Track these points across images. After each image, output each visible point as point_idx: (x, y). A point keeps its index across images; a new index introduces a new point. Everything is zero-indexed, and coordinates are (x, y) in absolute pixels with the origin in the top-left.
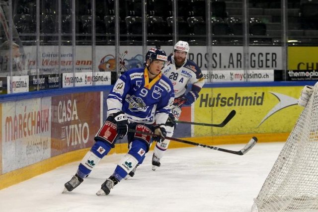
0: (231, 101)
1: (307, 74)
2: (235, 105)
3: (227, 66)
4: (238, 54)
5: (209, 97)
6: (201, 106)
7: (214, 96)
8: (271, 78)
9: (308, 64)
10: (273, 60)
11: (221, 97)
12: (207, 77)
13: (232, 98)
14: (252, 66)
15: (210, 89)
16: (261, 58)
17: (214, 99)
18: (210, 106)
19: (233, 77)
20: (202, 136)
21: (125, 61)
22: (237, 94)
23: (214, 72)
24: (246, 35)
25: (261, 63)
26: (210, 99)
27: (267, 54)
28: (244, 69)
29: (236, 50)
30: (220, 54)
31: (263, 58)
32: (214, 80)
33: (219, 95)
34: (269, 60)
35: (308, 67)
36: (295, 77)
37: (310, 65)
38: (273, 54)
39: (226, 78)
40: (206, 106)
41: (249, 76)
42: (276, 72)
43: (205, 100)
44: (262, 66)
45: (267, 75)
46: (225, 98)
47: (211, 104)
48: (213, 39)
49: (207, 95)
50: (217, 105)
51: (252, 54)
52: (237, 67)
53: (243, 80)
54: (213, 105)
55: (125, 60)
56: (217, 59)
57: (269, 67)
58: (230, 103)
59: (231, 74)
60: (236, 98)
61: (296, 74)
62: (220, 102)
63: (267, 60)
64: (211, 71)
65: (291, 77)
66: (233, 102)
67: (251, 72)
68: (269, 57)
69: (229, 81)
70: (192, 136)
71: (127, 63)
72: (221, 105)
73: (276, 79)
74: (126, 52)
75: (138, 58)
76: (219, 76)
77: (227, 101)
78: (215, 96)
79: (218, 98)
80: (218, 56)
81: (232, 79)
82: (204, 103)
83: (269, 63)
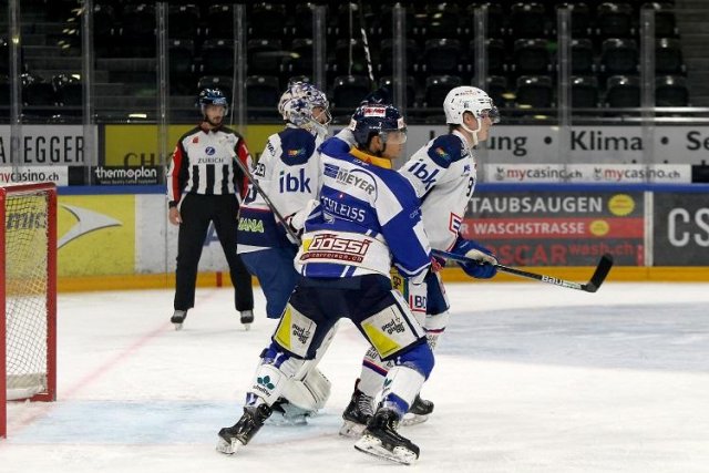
1: (130, 173)
8: (63, 181)
10: (78, 149)
14: (39, 160)
16: (56, 146)
25: (54, 154)
27: (66, 138)
31: (60, 146)
34: (70, 149)
35: (143, 161)
36: (108, 179)
38: (78, 138)
41: (21, 177)
42: (71, 170)
44: (58, 160)
45: (55, 176)
51: (38, 139)
61: (109, 174)
63: (67, 149)
68: (71, 143)
73: (70, 183)
83: (71, 154)
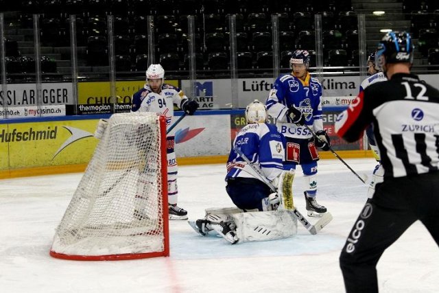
0: (26, 136)
1: (97, 108)
2: (30, 139)
3: (21, 103)
4: (31, 91)
5: (5, 132)
7: (10, 132)
8: (63, 113)
9: (96, 98)
10: (64, 96)
11: (16, 132)
12: (3, 114)
13: (26, 133)
14: (45, 103)
15: (6, 125)
16: (53, 94)
17: (10, 134)
18: (6, 141)
19: (27, 112)
22: (31, 129)
23: (10, 109)
24: (38, 73)
25: (52, 99)
26: (7, 134)
27: (58, 90)
28: (38, 105)
29: (28, 87)
30: (14, 92)
31: (55, 94)
32: (10, 117)
33: (15, 130)
34: (60, 96)
35: (97, 101)
36: (86, 111)
37: (99, 99)
38: (64, 90)
39: (20, 114)
40: (3, 141)
41: (42, 111)
42: (68, 107)
43: (2, 136)
44: (54, 102)
45: (60, 111)
46: (20, 133)
47: (8, 139)
48: (7, 77)
49: (3, 131)
50: (13, 140)
51: (44, 91)
52: (31, 103)
53: (37, 115)
54: (9, 141)
56: (12, 96)
57: (60, 102)
58: (25, 138)
59: (26, 110)
60: (31, 133)
61: (87, 108)
62: (15, 137)
63: (58, 96)
64: (6, 108)
65: (82, 112)
66: (28, 136)
67: (44, 107)
68: (61, 93)
69: (24, 116)
72: (17, 140)
73: (67, 113)
76: (14, 112)
77: (22, 135)
78: (12, 132)
79: (14, 134)
80: (13, 94)
81: (26, 114)
82: (1, 139)
83: (61, 99)
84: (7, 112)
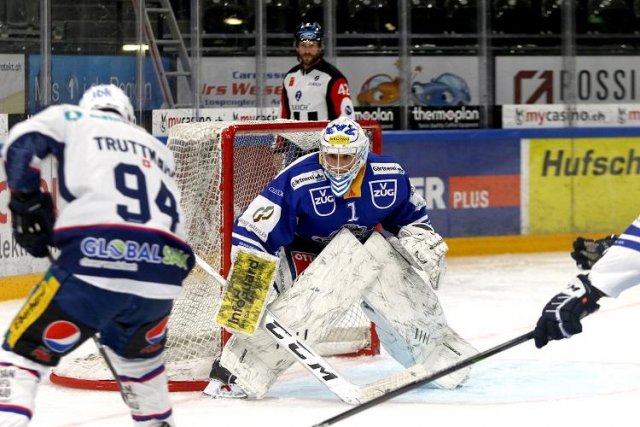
0: (618, 165)
2: (628, 172)
5: (565, 156)
6: (545, 173)
7: (576, 156)
11: (594, 156)
12: (561, 118)
13: (621, 160)
15: (568, 141)
17: (578, 160)
18: (567, 173)
19: (624, 116)
20: (547, 233)
21: (416, 87)
22: (632, 152)
23: (581, 107)
26: (568, 161)
30: (633, 72)
32: (580, 124)
33: (591, 152)
39: (607, 119)
40: (557, 173)
43: (557, 164)
46: (605, 159)
47: (571, 169)
49: (561, 153)
50: (585, 173)
54: (575, 173)
55: (417, 83)
56: (626, 81)
58: (616, 168)
59: (621, 112)
60: (631, 158)
62: (591, 167)
64: (572, 106)
66: (624, 166)
69: (616, 124)
70: (524, 232)
71: (419, 91)
72: (595, 173)
74: (419, 69)
75: (444, 80)
76: (591, 114)
77: (608, 164)
78: (581, 154)
79: (587, 160)
80: (628, 76)
81: (622, 120)
82: (552, 170)
84: (572, 115)
